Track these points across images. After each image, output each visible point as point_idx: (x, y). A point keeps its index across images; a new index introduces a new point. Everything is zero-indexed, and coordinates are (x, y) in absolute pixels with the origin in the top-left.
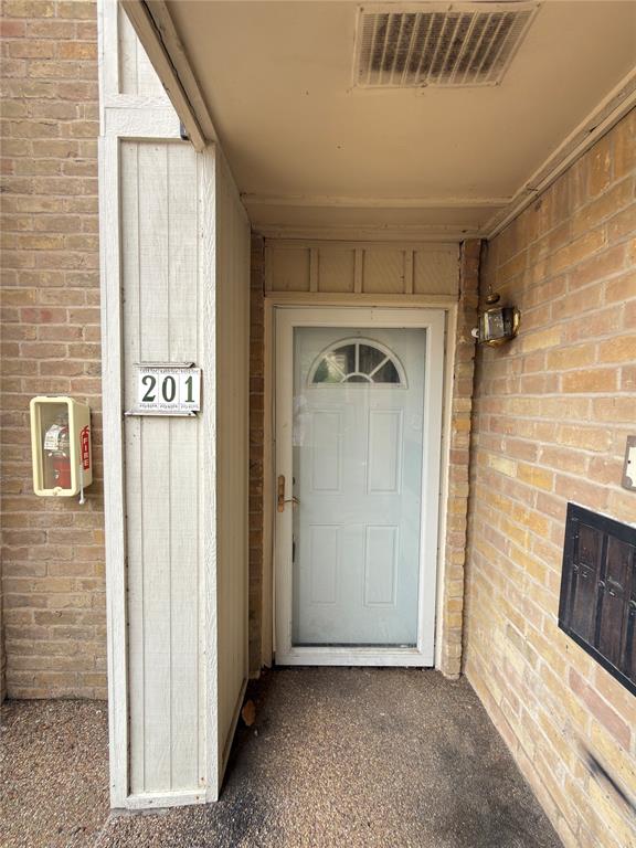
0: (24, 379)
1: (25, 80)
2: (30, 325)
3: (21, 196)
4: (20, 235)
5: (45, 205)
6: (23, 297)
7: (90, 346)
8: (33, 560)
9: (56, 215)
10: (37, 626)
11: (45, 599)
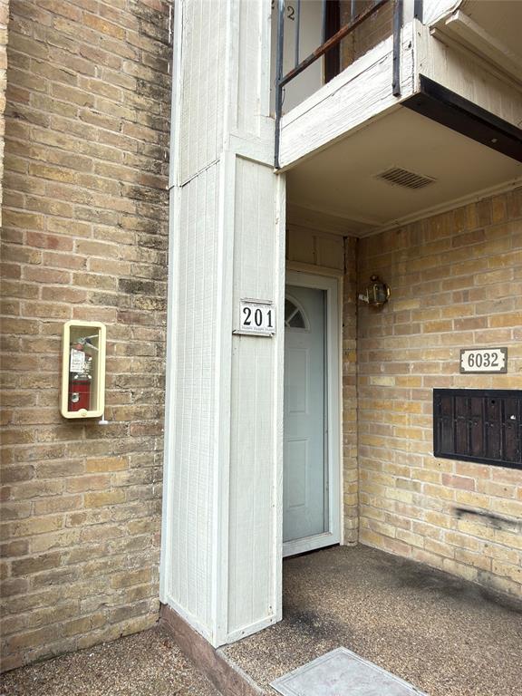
0: (23, 303)
1: (50, 30)
2: (34, 249)
3: (36, 127)
4: (31, 162)
5: (59, 141)
6: (31, 221)
7: (94, 276)
8: (16, 500)
9: (70, 153)
10: (14, 579)
11: (26, 544)
